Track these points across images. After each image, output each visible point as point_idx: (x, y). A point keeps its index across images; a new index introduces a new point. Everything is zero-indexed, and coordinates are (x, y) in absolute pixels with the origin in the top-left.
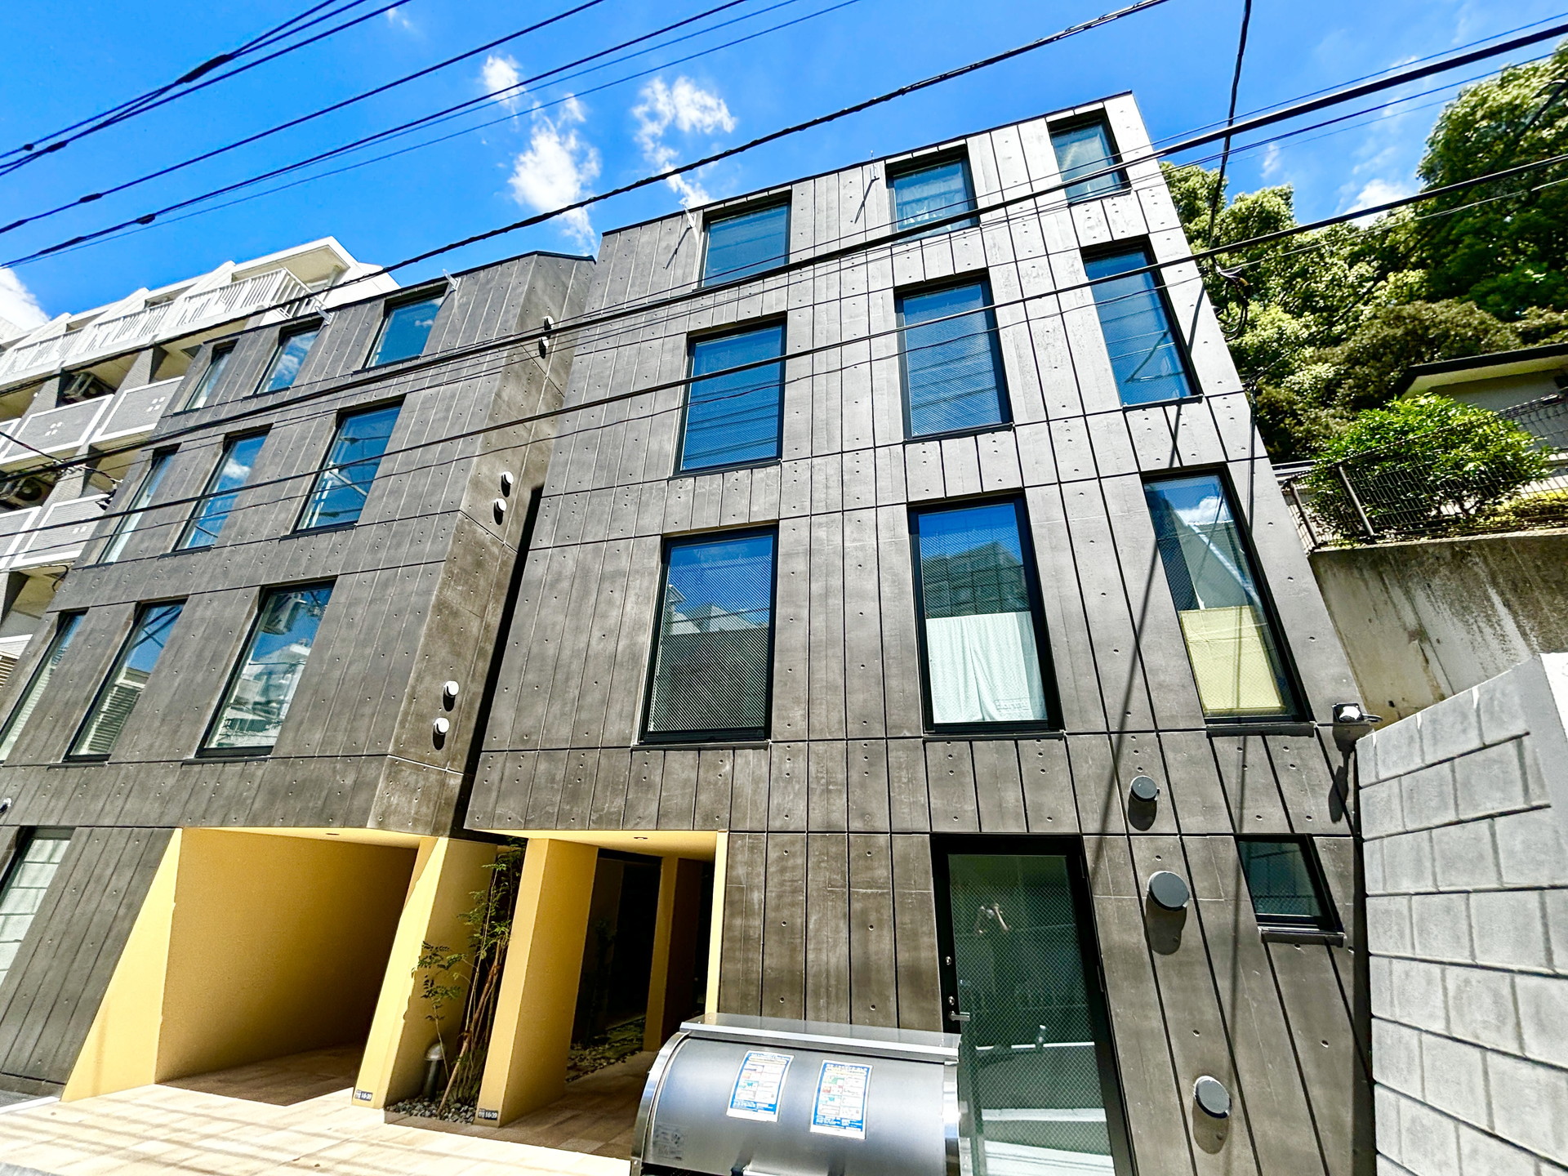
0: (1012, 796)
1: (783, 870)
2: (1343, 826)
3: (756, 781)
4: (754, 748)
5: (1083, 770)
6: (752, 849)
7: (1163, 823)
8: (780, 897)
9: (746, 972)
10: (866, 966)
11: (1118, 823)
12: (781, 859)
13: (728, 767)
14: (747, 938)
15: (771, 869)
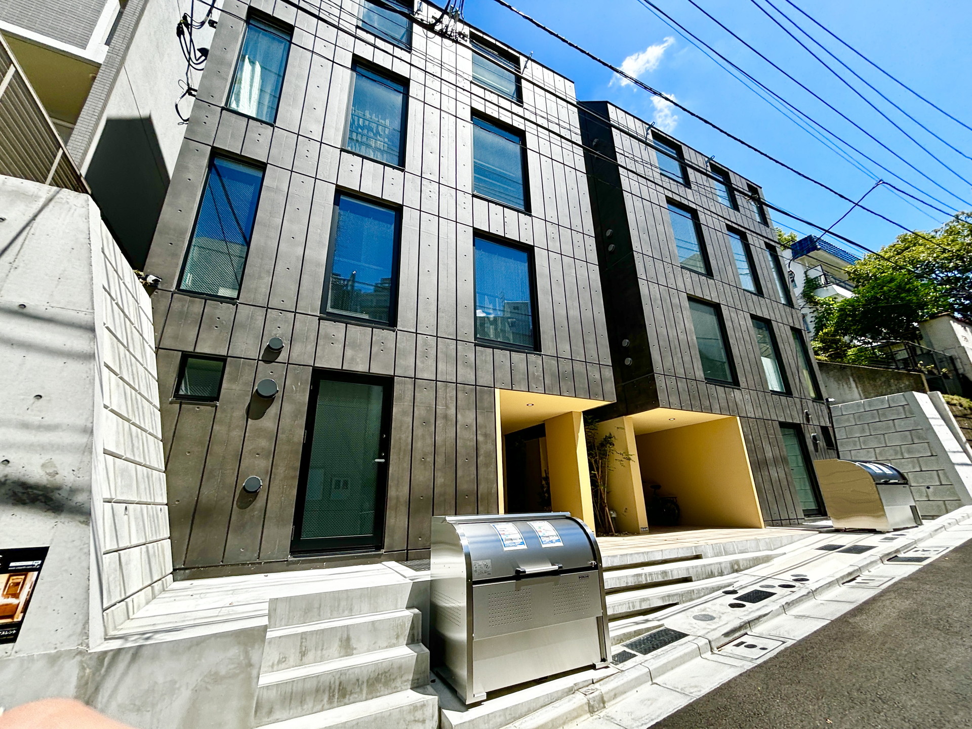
0: (789, 412)
1: (754, 429)
2: (831, 425)
3: (741, 400)
4: (738, 389)
5: (798, 407)
6: (746, 422)
7: (811, 423)
8: (756, 437)
9: (755, 460)
10: (776, 457)
11: (805, 422)
12: (753, 426)
13: (733, 395)
14: (752, 450)
15: (752, 429)
